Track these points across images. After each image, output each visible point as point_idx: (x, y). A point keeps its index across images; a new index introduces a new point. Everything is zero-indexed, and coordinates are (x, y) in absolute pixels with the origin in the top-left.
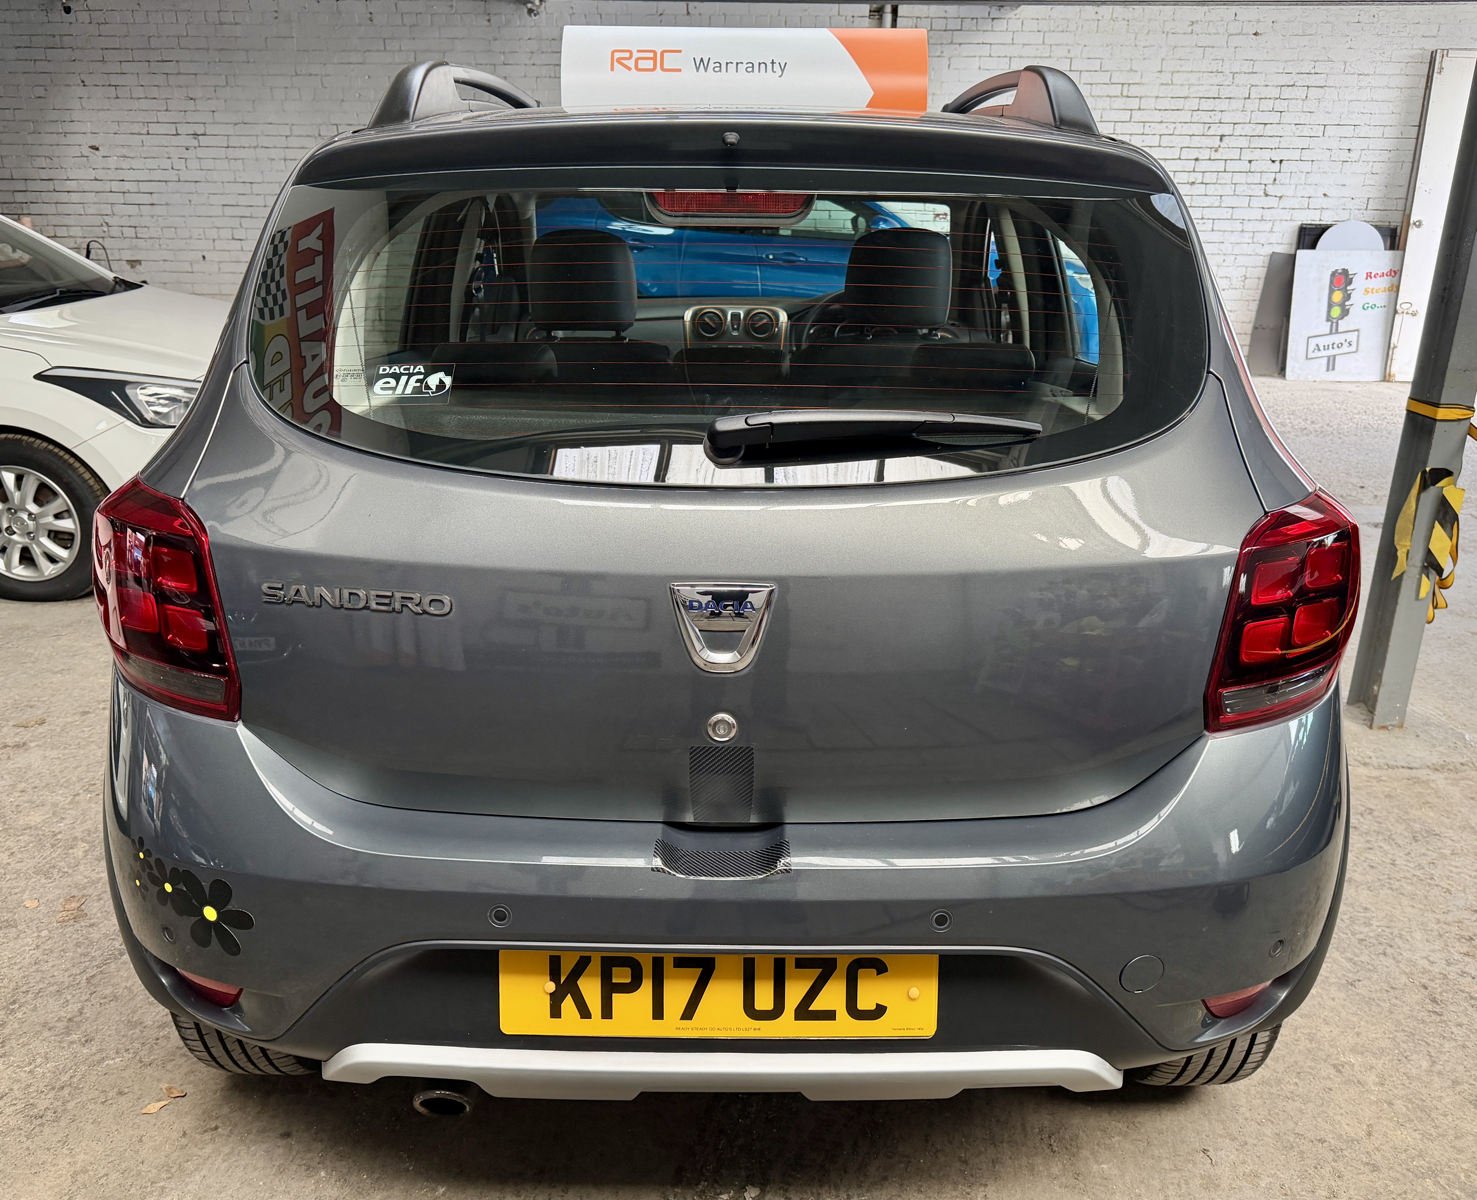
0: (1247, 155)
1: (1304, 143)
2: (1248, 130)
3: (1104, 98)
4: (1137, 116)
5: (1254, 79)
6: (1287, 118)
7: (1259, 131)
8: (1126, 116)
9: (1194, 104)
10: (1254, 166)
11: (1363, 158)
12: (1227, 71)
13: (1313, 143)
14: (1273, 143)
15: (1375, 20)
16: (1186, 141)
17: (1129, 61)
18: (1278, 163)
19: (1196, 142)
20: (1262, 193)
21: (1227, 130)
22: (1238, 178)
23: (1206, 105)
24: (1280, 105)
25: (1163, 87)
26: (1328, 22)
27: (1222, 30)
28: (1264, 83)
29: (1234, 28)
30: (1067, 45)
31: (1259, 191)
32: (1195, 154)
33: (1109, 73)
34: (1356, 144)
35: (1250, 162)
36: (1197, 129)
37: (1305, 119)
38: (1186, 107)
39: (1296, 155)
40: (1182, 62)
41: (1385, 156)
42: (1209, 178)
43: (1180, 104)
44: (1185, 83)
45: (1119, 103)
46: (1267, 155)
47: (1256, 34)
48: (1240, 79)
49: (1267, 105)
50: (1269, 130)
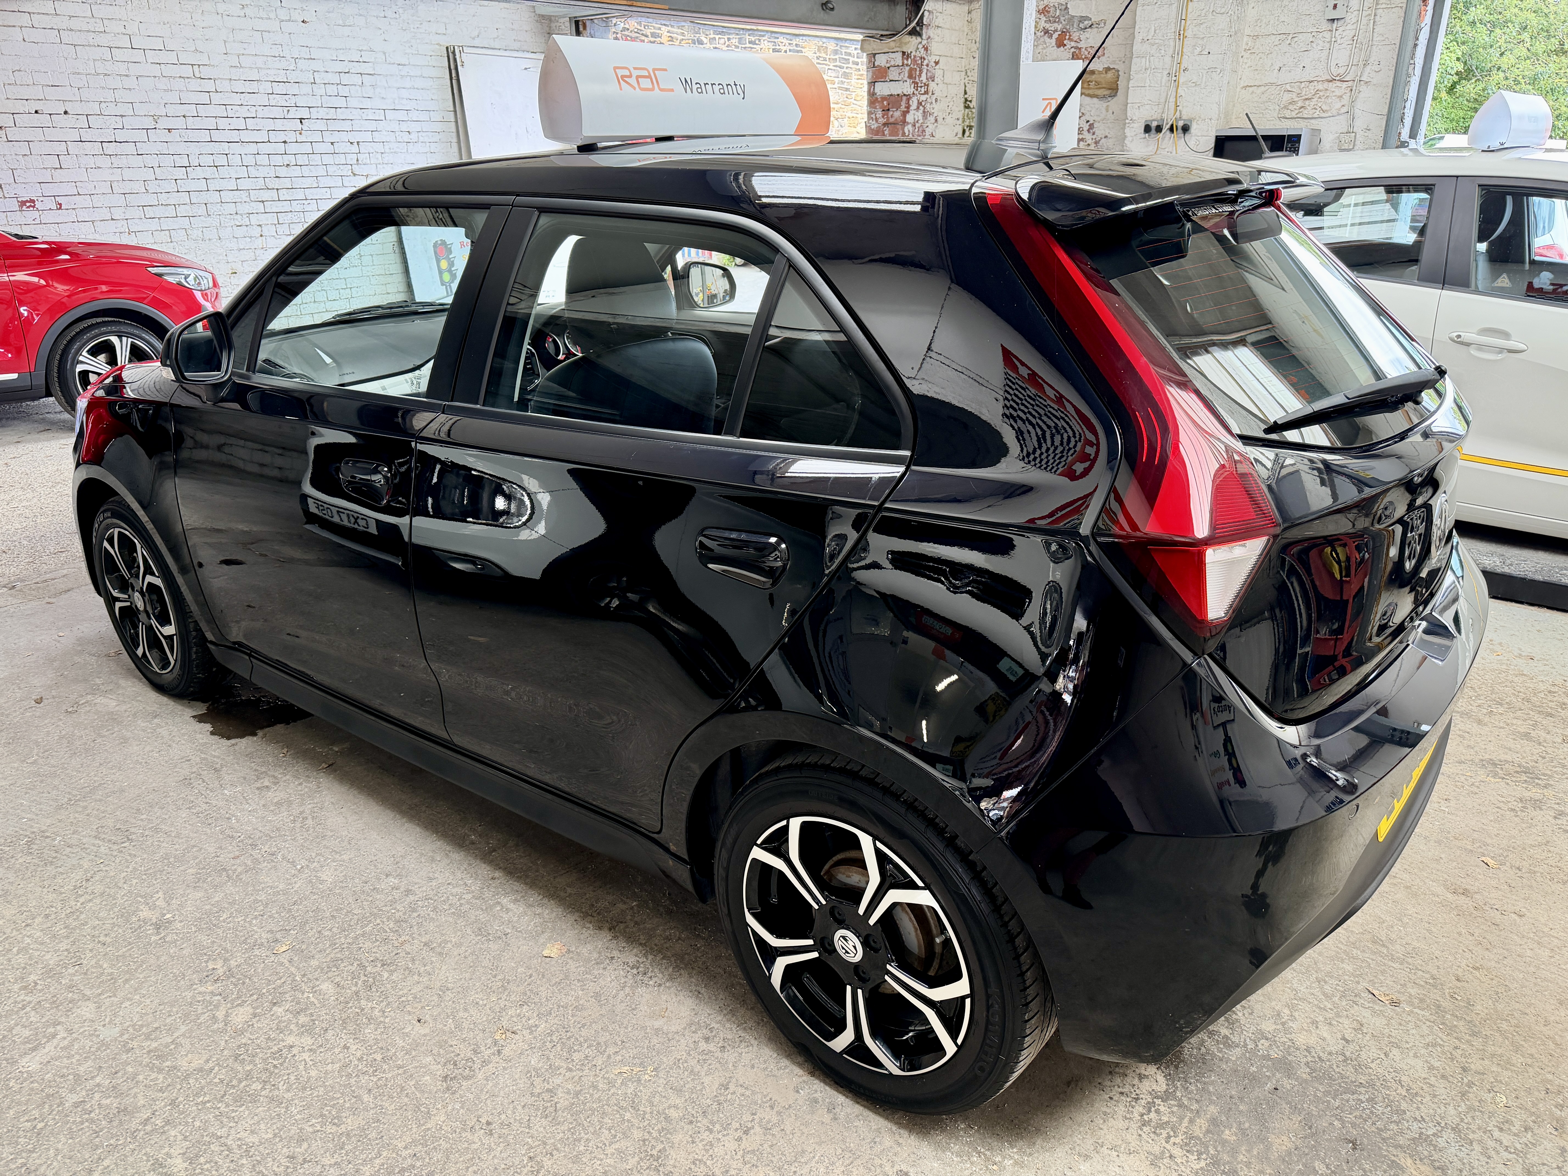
0: (328, 138)
1: (372, 126)
2: (322, 113)
3: (178, 79)
4: (216, 98)
5: (315, 65)
6: (353, 103)
7: (332, 114)
8: (205, 98)
9: (267, 87)
10: (338, 148)
11: (421, 139)
12: (288, 57)
13: (381, 125)
14: (347, 126)
15: (397, 16)
16: (270, 124)
17: (191, 41)
18: (356, 144)
19: (279, 124)
20: (350, 173)
21: (304, 113)
22: (327, 159)
23: (279, 88)
24: (344, 91)
25: (233, 70)
26: (361, 15)
27: (272, 15)
28: (324, 69)
29: (283, 14)
30: (120, 20)
31: (347, 170)
32: (282, 137)
33: (175, 53)
34: (414, 127)
35: (332, 143)
36: (277, 112)
37: (367, 104)
38: (262, 91)
39: (368, 137)
40: (245, 46)
41: (437, 137)
42: (301, 160)
43: (254, 87)
44: (253, 66)
45: (194, 85)
46: (345, 137)
47: (303, 22)
48: (302, 64)
49: (332, 90)
50: (340, 114)
